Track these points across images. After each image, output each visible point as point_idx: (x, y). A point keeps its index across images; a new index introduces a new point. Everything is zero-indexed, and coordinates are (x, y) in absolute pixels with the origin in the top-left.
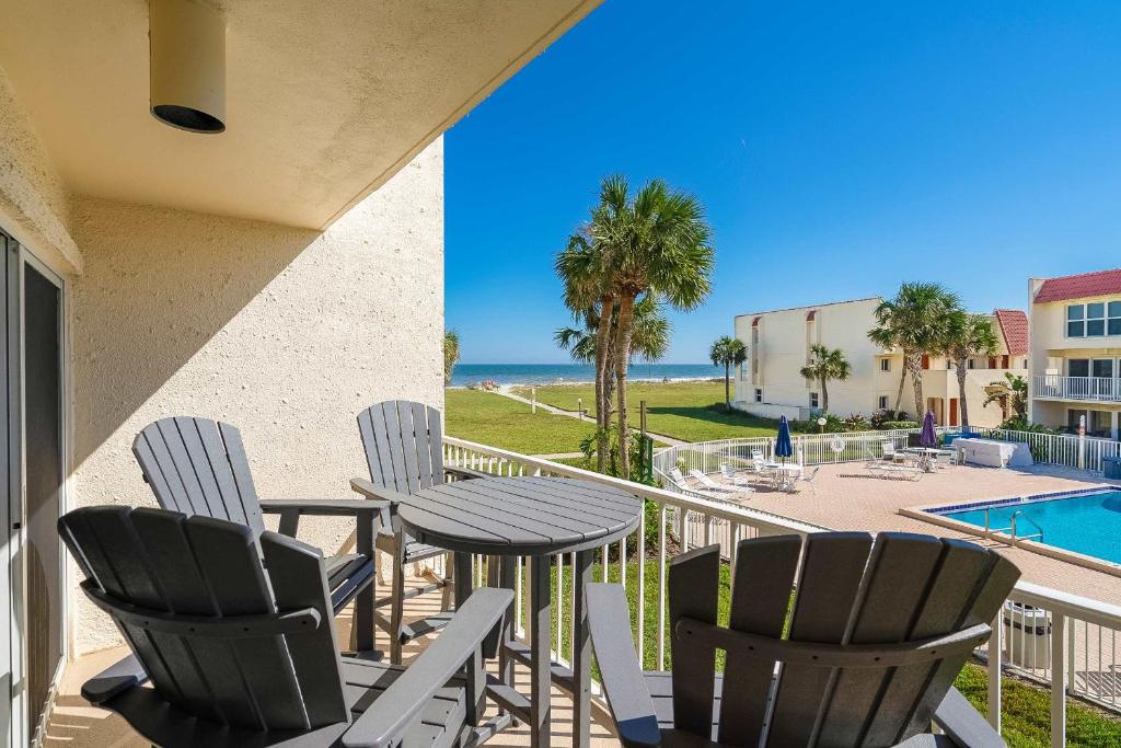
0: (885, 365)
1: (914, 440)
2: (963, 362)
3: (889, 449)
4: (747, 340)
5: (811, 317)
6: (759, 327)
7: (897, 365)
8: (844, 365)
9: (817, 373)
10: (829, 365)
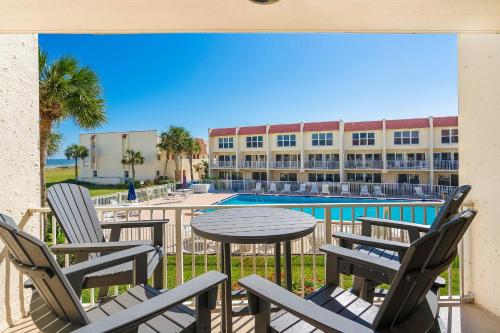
0: (159, 158)
1: (179, 187)
2: (191, 157)
3: (169, 191)
4: (88, 146)
5: (124, 136)
6: (95, 140)
7: (164, 158)
8: (142, 158)
9: (129, 162)
10: (135, 158)
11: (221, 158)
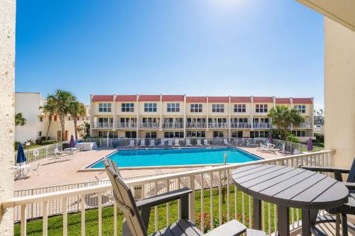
0: (41, 119)
1: (66, 146)
2: (75, 118)
3: (57, 150)
7: (46, 119)
8: (23, 120)
11: (101, 120)
